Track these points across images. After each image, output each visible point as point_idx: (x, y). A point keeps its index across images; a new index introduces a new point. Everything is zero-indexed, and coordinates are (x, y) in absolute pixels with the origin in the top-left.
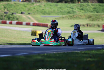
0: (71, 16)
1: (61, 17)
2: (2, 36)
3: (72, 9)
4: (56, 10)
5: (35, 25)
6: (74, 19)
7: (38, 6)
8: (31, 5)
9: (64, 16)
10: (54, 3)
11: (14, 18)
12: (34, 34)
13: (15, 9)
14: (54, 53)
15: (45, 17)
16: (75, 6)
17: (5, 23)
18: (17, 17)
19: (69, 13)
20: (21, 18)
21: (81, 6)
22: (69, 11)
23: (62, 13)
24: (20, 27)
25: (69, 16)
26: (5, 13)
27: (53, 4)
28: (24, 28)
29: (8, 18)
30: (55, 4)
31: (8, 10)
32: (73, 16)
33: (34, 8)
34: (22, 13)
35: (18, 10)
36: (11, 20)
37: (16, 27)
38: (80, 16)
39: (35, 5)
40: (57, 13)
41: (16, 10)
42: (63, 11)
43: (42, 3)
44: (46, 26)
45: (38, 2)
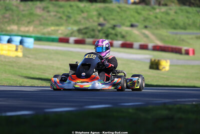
4: (198, 21)
5: (156, 48)
7: (163, 13)
8: (150, 11)
10: (195, 7)
11: (116, 35)
12: (155, 66)
13: (118, 17)
15: (177, 34)
18: (124, 33)
20: (130, 35)
24: (128, 53)
28: (136, 54)
29: (104, 35)
30: (196, 10)
31: (105, 20)
33: (156, 17)
34: (132, 26)
35: (125, 19)
36: (112, 39)
37: (119, 52)
39: (157, 11)
41: (121, 20)
43: (171, 8)
44: (178, 51)
45: (163, 5)
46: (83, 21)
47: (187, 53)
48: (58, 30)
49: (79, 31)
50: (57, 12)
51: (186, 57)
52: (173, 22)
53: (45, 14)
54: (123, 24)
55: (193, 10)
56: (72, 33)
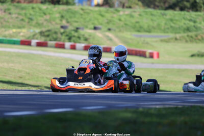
0: (192, 37)
1: (172, 39)
3: (195, 22)
4: (163, 24)
6: (196, 42)
7: (127, 15)
8: (114, 13)
9: (178, 36)
10: (159, 9)
11: (79, 38)
13: (82, 20)
14: (156, 108)
15: (141, 36)
16: (199, 17)
17: (62, 46)
18: (87, 36)
19: (188, 29)
20: (94, 38)
22: (188, 26)
23: (175, 30)
25: (188, 36)
26: (62, 27)
27: (158, 12)
29: (67, 37)
30: (161, 13)
31: (68, 22)
32: (196, 36)
33: (120, 20)
34: (95, 28)
35: (88, 22)
36: (74, 41)
37: (83, 55)
39: (121, 13)
40: (164, 30)
41: (85, 22)
42: (177, 26)
43: (135, 10)
44: (142, 54)
45: (127, 7)
46: (45, 23)
47: (151, 56)
48: (20, 33)
49: (41, 33)
50: (19, 14)
51: (150, 60)
52: (137, 25)
53: (7, 16)
54: (87, 27)
55: (157, 13)
56: (34, 35)
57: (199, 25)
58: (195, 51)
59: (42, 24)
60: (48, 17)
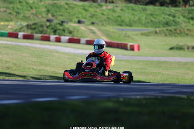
0: (171, 31)
1: (152, 32)
2: (42, 64)
3: (174, 17)
4: (143, 18)
6: (175, 36)
7: (110, 10)
8: (97, 7)
9: (158, 30)
10: (141, 5)
11: (64, 31)
13: (67, 14)
14: (136, 98)
15: (123, 30)
16: (178, 13)
17: (47, 39)
18: (71, 29)
19: (167, 24)
20: (78, 31)
21: (189, 13)
22: (168, 20)
23: (155, 24)
24: (74, 48)
25: (167, 30)
26: (48, 21)
28: (83, 49)
29: (52, 31)
30: (142, 8)
31: (53, 16)
32: (175, 30)
33: (103, 14)
34: (79, 22)
35: (73, 16)
36: (59, 34)
37: (67, 47)
38: (188, 30)
39: (104, 8)
40: (145, 24)
41: (69, 16)
42: (157, 21)
43: (118, 5)
44: (123, 47)
45: (110, 2)
46: (32, 17)
47: (132, 49)
48: (7, 26)
49: (28, 26)
50: (7, 8)
51: (131, 52)
54: (71, 21)
55: (139, 7)
56: (21, 28)
57: (178, 20)
58: (174, 44)
59: (29, 17)
60: (34, 11)
